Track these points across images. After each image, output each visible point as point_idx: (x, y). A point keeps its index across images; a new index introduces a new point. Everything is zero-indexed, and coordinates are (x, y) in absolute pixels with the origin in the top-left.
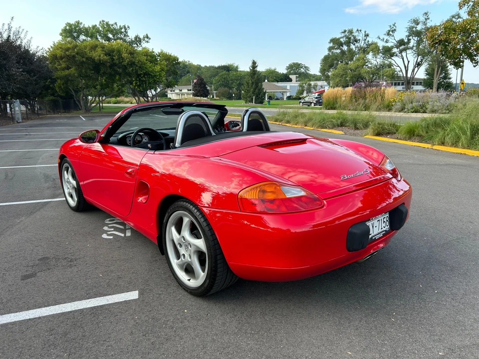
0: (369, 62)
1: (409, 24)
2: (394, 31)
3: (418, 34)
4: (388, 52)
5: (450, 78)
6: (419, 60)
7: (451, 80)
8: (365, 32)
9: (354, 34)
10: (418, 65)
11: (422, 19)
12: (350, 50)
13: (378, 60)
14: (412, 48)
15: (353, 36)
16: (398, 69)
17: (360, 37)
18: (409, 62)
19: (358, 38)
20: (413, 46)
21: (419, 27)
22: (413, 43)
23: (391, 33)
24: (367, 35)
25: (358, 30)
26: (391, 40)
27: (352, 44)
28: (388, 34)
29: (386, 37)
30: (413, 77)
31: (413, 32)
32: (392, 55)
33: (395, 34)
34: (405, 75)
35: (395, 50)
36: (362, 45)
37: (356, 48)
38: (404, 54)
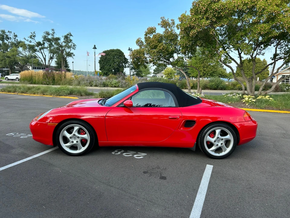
0: (21, 53)
1: (44, 34)
2: (34, 36)
3: (49, 40)
4: (32, 48)
5: (69, 67)
6: (52, 56)
7: (69, 68)
8: (14, 34)
9: (7, 34)
10: (51, 58)
11: (51, 32)
12: (5, 44)
13: (26, 53)
14: (47, 48)
15: (6, 35)
16: (40, 60)
17: (11, 36)
18: (45, 56)
19: (9, 36)
20: (48, 47)
21: (50, 37)
22: (46, 45)
23: (32, 37)
24: (16, 36)
25: (9, 32)
26: (33, 42)
27: (5, 40)
28: (31, 37)
29: (30, 39)
30: (50, 65)
31: (46, 39)
32: (35, 51)
33: (35, 38)
34: (44, 64)
35: (36, 48)
36: (13, 41)
37: (9, 43)
38: (42, 51)
